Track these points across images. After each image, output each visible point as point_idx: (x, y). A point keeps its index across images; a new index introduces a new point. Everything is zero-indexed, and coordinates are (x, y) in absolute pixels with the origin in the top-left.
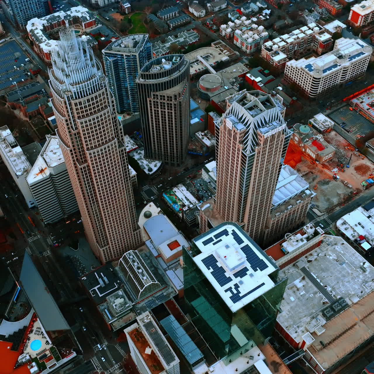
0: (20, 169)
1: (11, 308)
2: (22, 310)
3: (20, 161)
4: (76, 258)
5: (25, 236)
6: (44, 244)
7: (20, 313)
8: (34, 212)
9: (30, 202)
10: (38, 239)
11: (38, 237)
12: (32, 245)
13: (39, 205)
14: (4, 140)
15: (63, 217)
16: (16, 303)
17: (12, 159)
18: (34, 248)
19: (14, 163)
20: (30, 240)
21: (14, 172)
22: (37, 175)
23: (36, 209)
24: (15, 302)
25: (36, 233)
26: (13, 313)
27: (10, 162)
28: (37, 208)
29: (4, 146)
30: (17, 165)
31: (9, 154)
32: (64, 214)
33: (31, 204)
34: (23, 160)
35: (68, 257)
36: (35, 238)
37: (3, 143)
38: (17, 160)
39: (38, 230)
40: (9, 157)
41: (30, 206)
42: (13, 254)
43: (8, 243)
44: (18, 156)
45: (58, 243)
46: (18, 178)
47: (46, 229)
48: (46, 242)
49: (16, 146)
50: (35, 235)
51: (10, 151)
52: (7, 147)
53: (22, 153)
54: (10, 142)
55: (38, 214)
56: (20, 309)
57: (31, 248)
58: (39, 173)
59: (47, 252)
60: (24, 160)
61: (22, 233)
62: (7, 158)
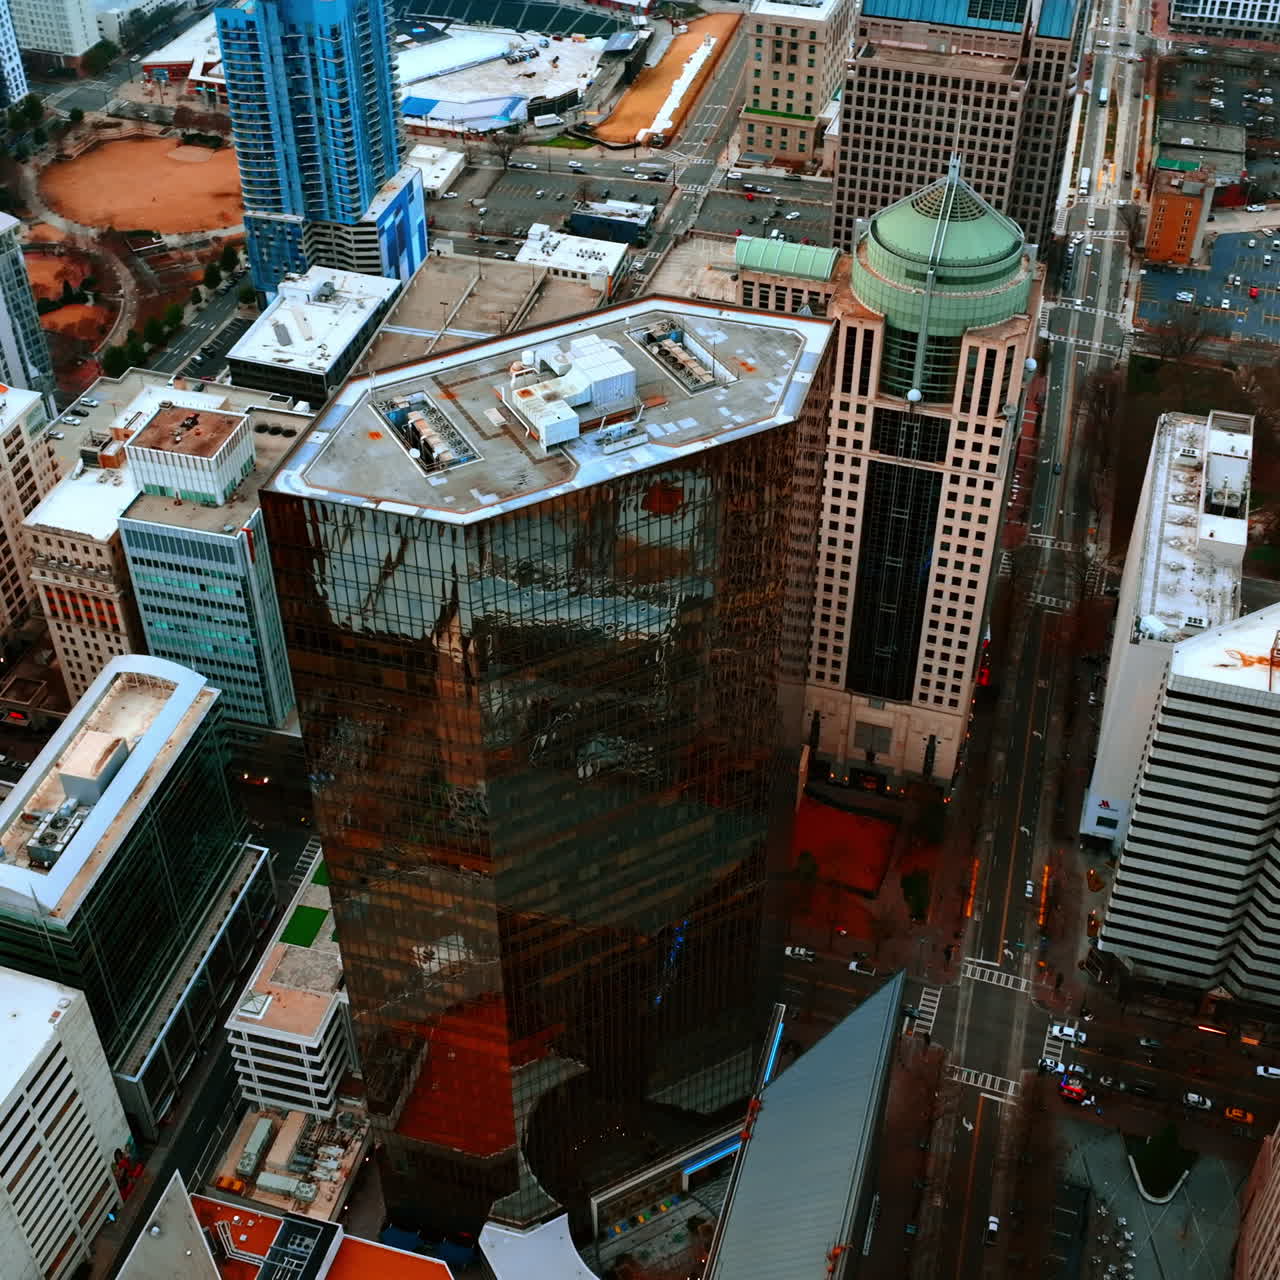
0: (1175, 616)
1: (648, 1197)
2: (678, 1248)
3: (1201, 584)
4: (1118, 1233)
5: (968, 933)
6: (1018, 1035)
7: (657, 1255)
8: (1083, 865)
9: (1105, 804)
10: (1010, 995)
11: (1017, 983)
12: (966, 996)
13: (1129, 854)
14: (1198, 468)
15: (1204, 984)
16: (683, 1196)
17: (1170, 556)
18: (962, 1019)
19: (1167, 578)
20: (971, 968)
21: (1137, 607)
22: (1247, 662)
23: (1104, 860)
24: (685, 1185)
25: (1026, 959)
26: (634, 1221)
27: (1151, 559)
28: (1114, 860)
29: (1180, 489)
30: (1172, 591)
31: (1171, 530)
32: (1224, 973)
33: (1101, 821)
34: (1217, 588)
35: (1084, 1195)
36: (1002, 980)
37: (1183, 475)
38: (1189, 573)
39: (1043, 954)
40: (1161, 541)
41: (1088, 826)
42: (853, 966)
43: (872, 906)
44: (1209, 558)
45: (1090, 1088)
46: (1135, 641)
47: (1081, 977)
48: (1037, 1030)
49: (1232, 513)
50: (1009, 966)
51: (1185, 523)
52: (1187, 499)
53: (1238, 558)
54: (1218, 485)
55: (1097, 884)
56: (678, 1239)
57: (948, 1007)
58: (1261, 660)
59: (1004, 1086)
60: (1222, 595)
61: (963, 908)
62: (1154, 538)
